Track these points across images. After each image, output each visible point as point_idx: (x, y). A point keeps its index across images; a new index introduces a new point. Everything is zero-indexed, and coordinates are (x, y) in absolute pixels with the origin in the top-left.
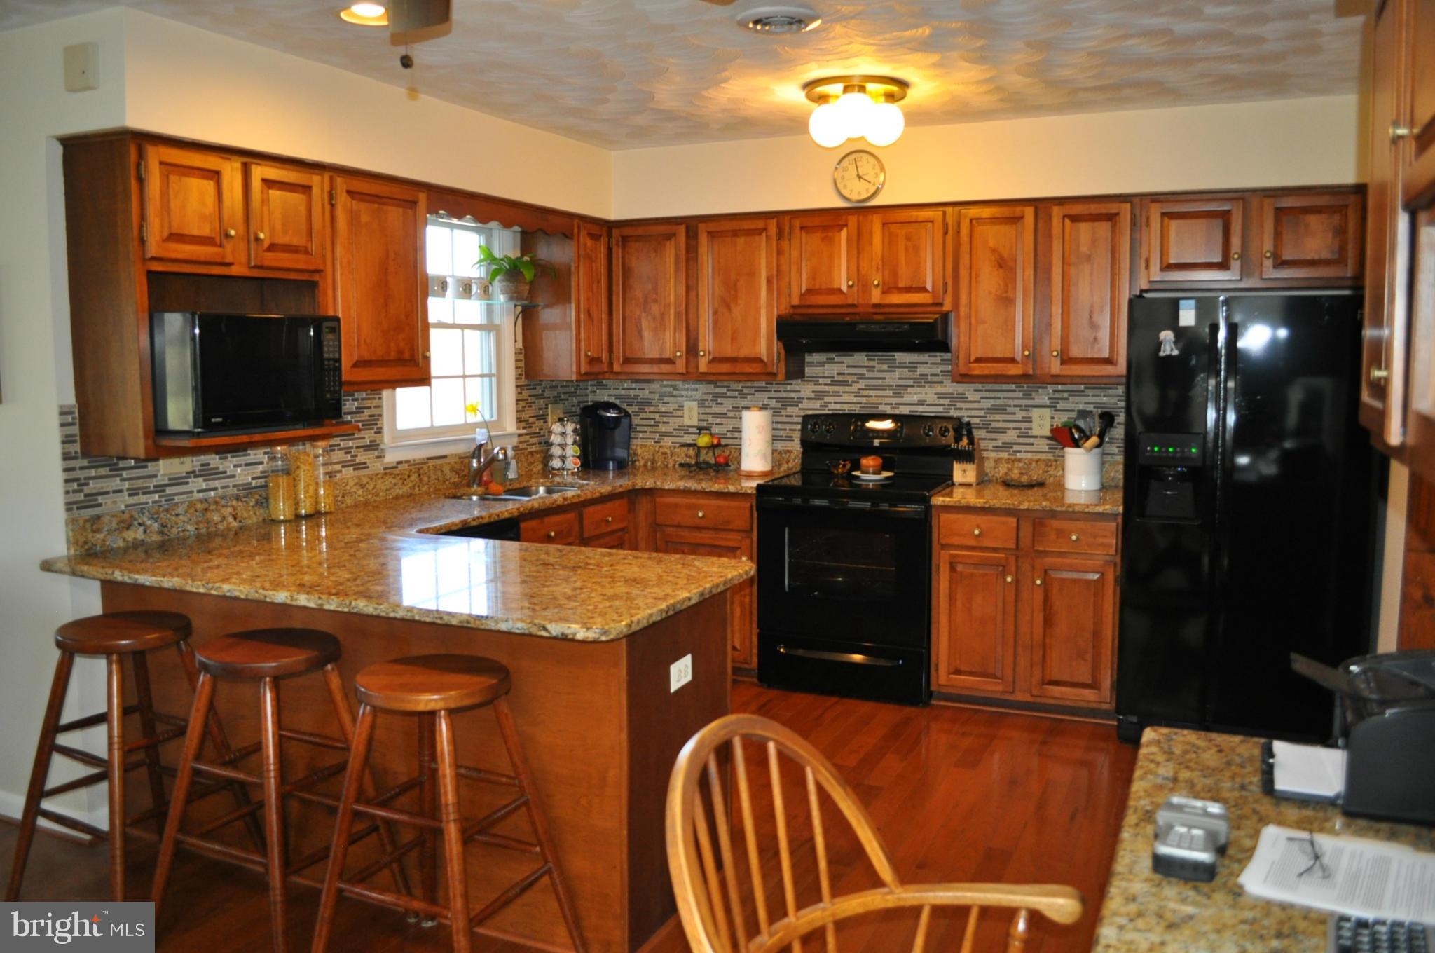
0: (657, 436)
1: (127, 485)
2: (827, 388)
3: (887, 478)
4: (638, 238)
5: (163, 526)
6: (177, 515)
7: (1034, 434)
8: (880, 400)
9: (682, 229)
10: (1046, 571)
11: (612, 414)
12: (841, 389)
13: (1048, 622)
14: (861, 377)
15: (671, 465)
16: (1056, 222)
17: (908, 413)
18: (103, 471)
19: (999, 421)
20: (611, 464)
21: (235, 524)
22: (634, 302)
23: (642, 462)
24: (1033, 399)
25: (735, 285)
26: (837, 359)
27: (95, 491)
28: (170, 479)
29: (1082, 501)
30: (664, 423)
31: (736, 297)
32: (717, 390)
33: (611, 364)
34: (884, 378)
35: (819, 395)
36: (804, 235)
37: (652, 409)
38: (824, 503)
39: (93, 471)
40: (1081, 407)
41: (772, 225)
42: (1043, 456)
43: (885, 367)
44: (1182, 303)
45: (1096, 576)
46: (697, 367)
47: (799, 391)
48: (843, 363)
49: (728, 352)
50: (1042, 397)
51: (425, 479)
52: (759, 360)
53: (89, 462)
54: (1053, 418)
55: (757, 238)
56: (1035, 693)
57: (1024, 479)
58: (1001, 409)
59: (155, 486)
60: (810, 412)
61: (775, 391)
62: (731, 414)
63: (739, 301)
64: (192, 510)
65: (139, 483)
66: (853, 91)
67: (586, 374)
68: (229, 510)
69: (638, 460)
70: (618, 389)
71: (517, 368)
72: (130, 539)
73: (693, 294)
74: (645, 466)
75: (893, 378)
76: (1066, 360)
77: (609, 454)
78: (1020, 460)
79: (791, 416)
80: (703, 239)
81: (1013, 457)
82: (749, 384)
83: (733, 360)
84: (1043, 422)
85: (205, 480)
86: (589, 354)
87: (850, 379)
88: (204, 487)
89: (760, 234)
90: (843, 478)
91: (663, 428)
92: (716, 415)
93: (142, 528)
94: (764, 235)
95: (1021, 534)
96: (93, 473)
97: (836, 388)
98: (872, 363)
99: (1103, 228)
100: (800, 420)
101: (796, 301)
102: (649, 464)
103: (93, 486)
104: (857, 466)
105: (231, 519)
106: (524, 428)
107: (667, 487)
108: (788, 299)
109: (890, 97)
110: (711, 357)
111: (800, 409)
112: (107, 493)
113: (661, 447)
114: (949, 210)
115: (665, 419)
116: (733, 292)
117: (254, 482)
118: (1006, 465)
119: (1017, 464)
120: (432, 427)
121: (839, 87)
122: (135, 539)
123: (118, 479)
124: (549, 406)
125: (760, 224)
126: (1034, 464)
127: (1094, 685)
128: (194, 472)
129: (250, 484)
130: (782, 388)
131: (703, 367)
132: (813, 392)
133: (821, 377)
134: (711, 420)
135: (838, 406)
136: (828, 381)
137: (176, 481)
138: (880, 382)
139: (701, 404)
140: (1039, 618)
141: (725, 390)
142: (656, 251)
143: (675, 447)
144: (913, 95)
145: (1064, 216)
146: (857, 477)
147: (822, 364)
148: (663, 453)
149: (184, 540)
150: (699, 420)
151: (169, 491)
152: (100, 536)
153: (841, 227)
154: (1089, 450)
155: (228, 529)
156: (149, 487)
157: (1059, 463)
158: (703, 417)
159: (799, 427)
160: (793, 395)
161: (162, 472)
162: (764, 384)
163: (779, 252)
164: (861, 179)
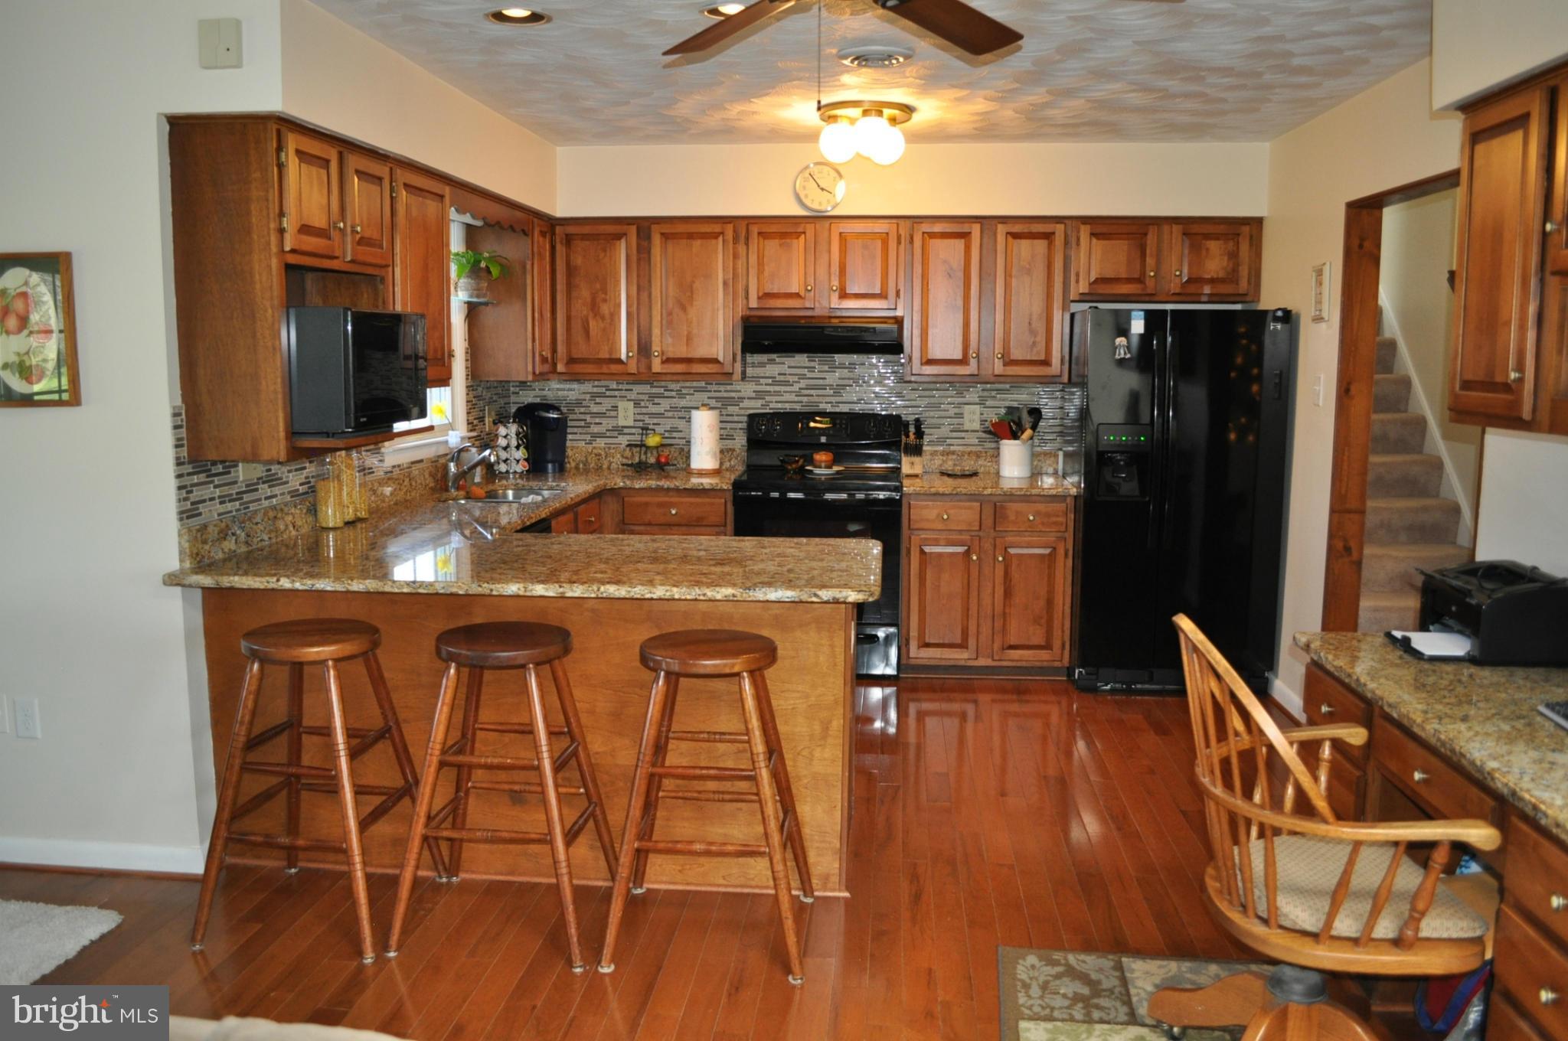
0: (588, 437)
1: (218, 492)
2: (768, 388)
3: (838, 472)
4: (584, 237)
5: (248, 535)
6: (257, 524)
7: (966, 428)
8: (820, 399)
9: (633, 229)
10: (1006, 548)
11: (554, 415)
12: (783, 388)
13: (1008, 594)
14: (803, 377)
15: (605, 466)
16: (1001, 238)
17: (848, 411)
18: (202, 477)
19: (934, 417)
20: (550, 466)
21: (294, 533)
22: (580, 301)
23: (573, 464)
24: (965, 397)
25: (691, 287)
26: (778, 360)
27: (197, 499)
28: (247, 486)
29: (1016, 486)
30: (596, 424)
31: (691, 299)
32: (654, 390)
33: (555, 365)
34: (825, 379)
35: (759, 395)
36: (761, 239)
37: (582, 410)
38: (800, 496)
39: (195, 477)
40: (1007, 404)
41: (729, 230)
42: (973, 449)
43: (826, 368)
44: (1134, 314)
45: (1047, 551)
46: (649, 367)
47: (740, 391)
48: (784, 363)
49: (682, 352)
50: (972, 395)
51: (414, 484)
52: (716, 361)
53: (193, 468)
54: (982, 414)
55: (714, 241)
56: (996, 658)
57: (958, 470)
58: (936, 406)
59: (237, 493)
60: (752, 412)
61: (715, 391)
62: (670, 414)
63: (695, 303)
64: (266, 520)
65: (226, 490)
66: (870, 115)
67: (541, 374)
68: (290, 518)
69: (569, 463)
70: (543, 390)
71: (467, 368)
72: (226, 550)
73: (644, 296)
74: (577, 468)
75: (833, 378)
76: (1009, 362)
77: (550, 456)
78: (953, 453)
79: (732, 415)
80: (657, 240)
81: (948, 450)
82: (688, 384)
83: (689, 361)
84: (973, 417)
85: (270, 487)
86: (544, 353)
87: (791, 379)
88: (269, 494)
89: (716, 238)
90: (795, 472)
91: (595, 429)
92: (652, 415)
93: (234, 538)
94: (721, 238)
95: (983, 517)
96: (195, 479)
97: (777, 388)
98: (812, 364)
99: (1041, 245)
100: (745, 419)
101: (753, 304)
102: (581, 466)
103: (197, 494)
104: (811, 461)
105: (291, 528)
106: (471, 431)
107: (637, 486)
108: (745, 301)
109: (893, 121)
110: (664, 358)
111: (740, 409)
112: (204, 501)
113: (594, 448)
114: (902, 222)
115: (597, 420)
116: (689, 294)
117: (301, 488)
118: (941, 457)
119: (950, 457)
121: (856, 112)
122: (230, 550)
123: (212, 486)
124: (487, 408)
125: (717, 228)
126: (966, 456)
127: (1047, 646)
128: (261, 478)
129: (298, 490)
130: (722, 388)
131: (657, 366)
132: (754, 392)
133: (763, 377)
134: (647, 420)
135: (780, 405)
136: (770, 381)
137: (251, 488)
138: (821, 382)
139: (637, 404)
140: (1000, 591)
141: (662, 390)
142: (605, 251)
143: (609, 448)
144: (916, 117)
145: (1007, 233)
146: (811, 471)
147: (762, 365)
148: (596, 455)
149: (262, 550)
150: (635, 421)
151: (246, 498)
152: (207, 547)
153: (798, 235)
154: (1024, 442)
155: (290, 538)
156: (231, 495)
157: (996, 455)
158: (639, 417)
159: (744, 425)
160: (733, 394)
161: (241, 479)
162: (703, 384)
163: (736, 256)
164: (822, 189)
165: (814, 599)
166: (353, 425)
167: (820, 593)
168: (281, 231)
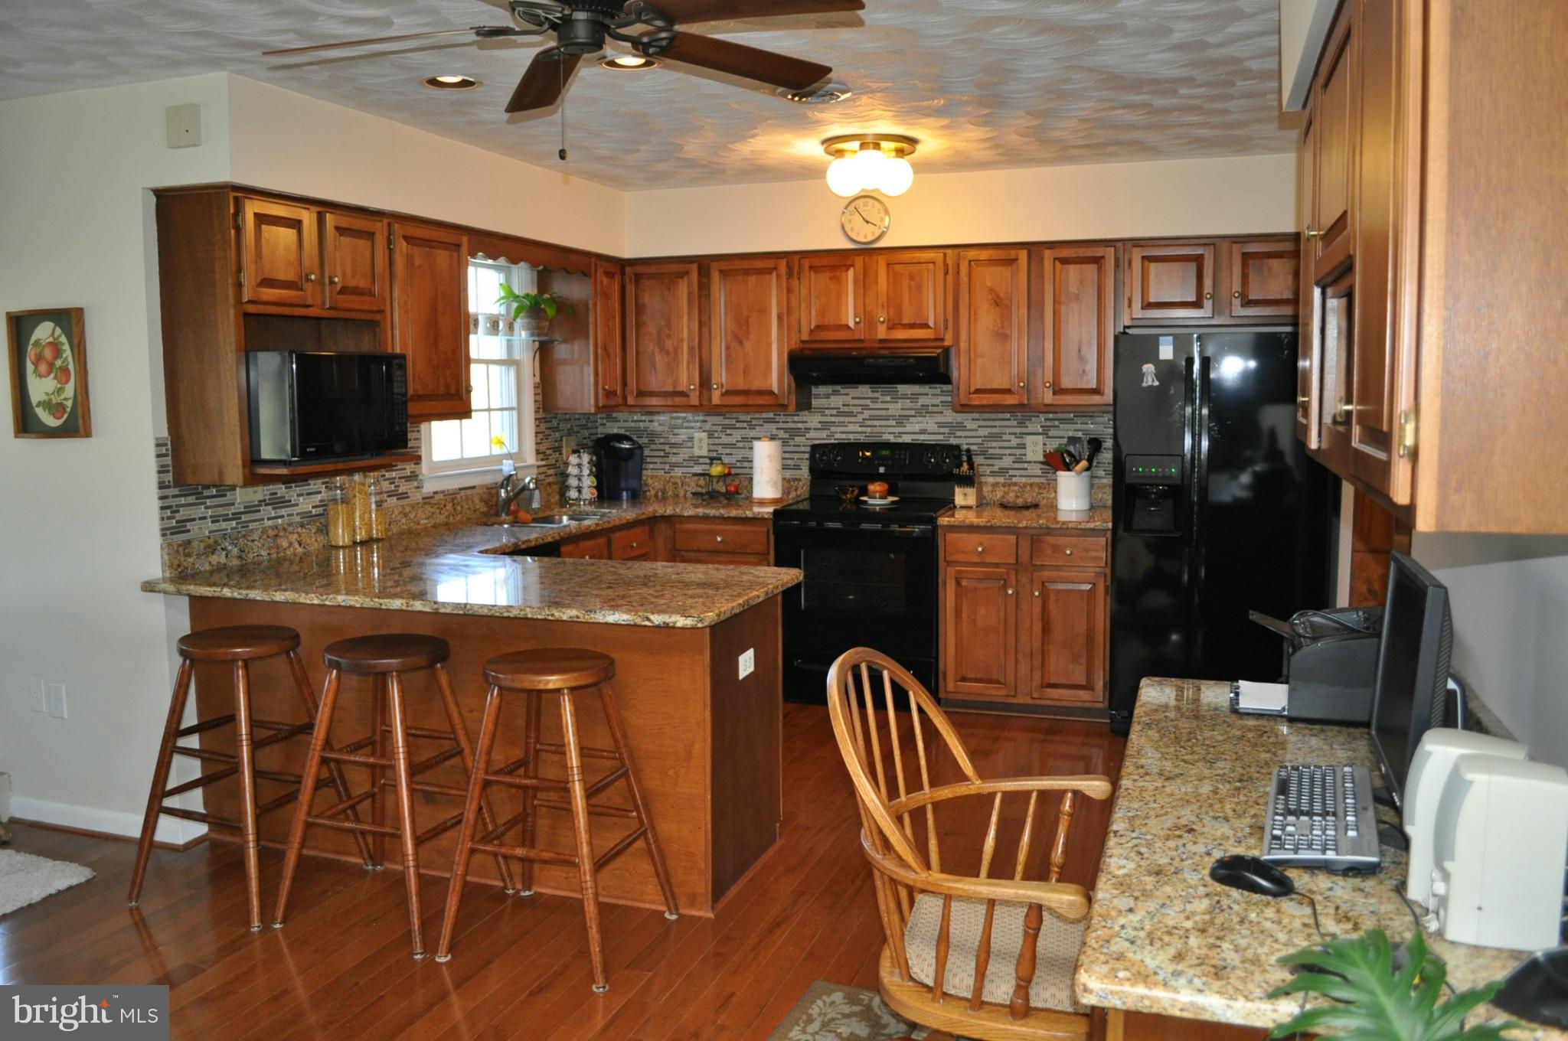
0: (667, 467)
1: (210, 512)
2: (833, 419)
3: (893, 502)
4: (651, 276)
5: (242, 551)
6: (253, 541)
7: (1028, 459)
8: (884, 430)
9: (695, 267)
10: (1043, 583)
11: (626, 446)
12: (847, 419)
13: (1046, 630)
14: (866, 408)
15: (681, 495)
16: (1048, 264)
17: (910, 441)
18: (191, 499)
19: (995, 448)
20: (624, 493)
21: (300, 550)
22: (647, 337)
23: (653, 492)
24: (1027, 427)
25: (747, 321)
26: (843, 391)
27: (184, 518)
28: (245, 507)
29: (1074, 519)
30: (674, 454)
31: (747, 333)
32: (726, 422)
33: (625, 398)
34: (888, 409)
35: (825, 426)
36: (812, 273)
37: (662, 441)
38: (838, 525)
39: (183, 499)
40: (1071, 434)
41: (783, 263)
42: (1037, 480)
43: (888, 398)
44: (1162, 339)
45: (1089, 587)
46: (710, 399)
47: (806, 422)
48: (848, 394)
49: (741, 384)
50: (1035, 425)
51: (459, 508)
52: (772, 393)
53: (180, 491)
54: (1045, 444)
55: (767, 277)
56: (1035, 695)
57: (1020, 502)
58: (997, 437)
59: (233, 514)
60: (817, 442)
61: (783, 422)
62: (741, 445)
63: (751, 337)
64: (265, 537)
65: (220, 511)
66: (868, 148)
67: (604, 407)
68: (296, 536)
69: (649, 491)
70: (628, 421)
71: (536, 401)
72: (215, 563)
73: (705, 330)
74: (656, 496)
75: (895, 409)
76: (1058, 391)
77: (623, 485)
78: (1015, 484)
79: (799, 446)
80: (716, 277)
81: (1009, 481)
82: (757, 416)
83: (745, 393)
84: (1036, 448)
85: (274, 508)
86: (607, 387)
87: (855, 410)
88: (273, 515)
89: (770, 273)
90: (850, 503)
91: (673, 459)
92: (725, 445)
93: (224, 553)
94: (774, 275)
95: (1020, 551)
96: (183, 501)
97: (841, 419)
98: (876, 395)
99: (1091, 270)
100: (808, 449)
101: (805, 337)
102: (660, 494)
103: (183, 513)
104: (864, 491)
105: (296, 545)
106: (542, 460)
107: (686, 514)
108: (798, 335)
109: (900, 153)
110: (724, 390)
111: (807, 439)
112: (194, 520)
113: (671, 477)
114: (949, 252)
115: (675, 451)
116: (745, 328)
117: (314, 511)
118: (1003, 489)
119: (1012, 488)
120: (462, 459)
121: (855, 145)
122: (219, 563)
123: (203, 506)
124: (564, 439)
125: (770, 263)
126: (1028, 488)
127: (1089, 687)
128: (264, 500)
129: (311, 512)
130: (789, 419)
131: (716, 399)
132: (820, 422)
133: (828, 408)
134: (720, 450)
135: (844, 436)
136: (834, 412)
137: (251, 509)
138: (884, 413)
139: (711, 435)
140: (1038, 627)
141: (734, 422)
142: (669, 289)
143: (685, 477)
144: (921, 149)
145: (1055, 259)
146: (866, 502)
147: (827, 396)
148: (673, 484)
149: (259, 564)
150: (709, 451)
151: (244, 518)
152: (191, 560)
153: (848, 267)
154: (1079, 473)
155: (295, 555)
156: (228, 515)
157: (1052, 486)
158: (712, 448)
159: (807, 456)
160: (800, 425)
161: (238, 501)
162: (771, 415)
163: (789, 291)
164: (867, 222)
165: (647, 623)
166: (298, 454)
167: (652, 617)
168: (239, 285)
